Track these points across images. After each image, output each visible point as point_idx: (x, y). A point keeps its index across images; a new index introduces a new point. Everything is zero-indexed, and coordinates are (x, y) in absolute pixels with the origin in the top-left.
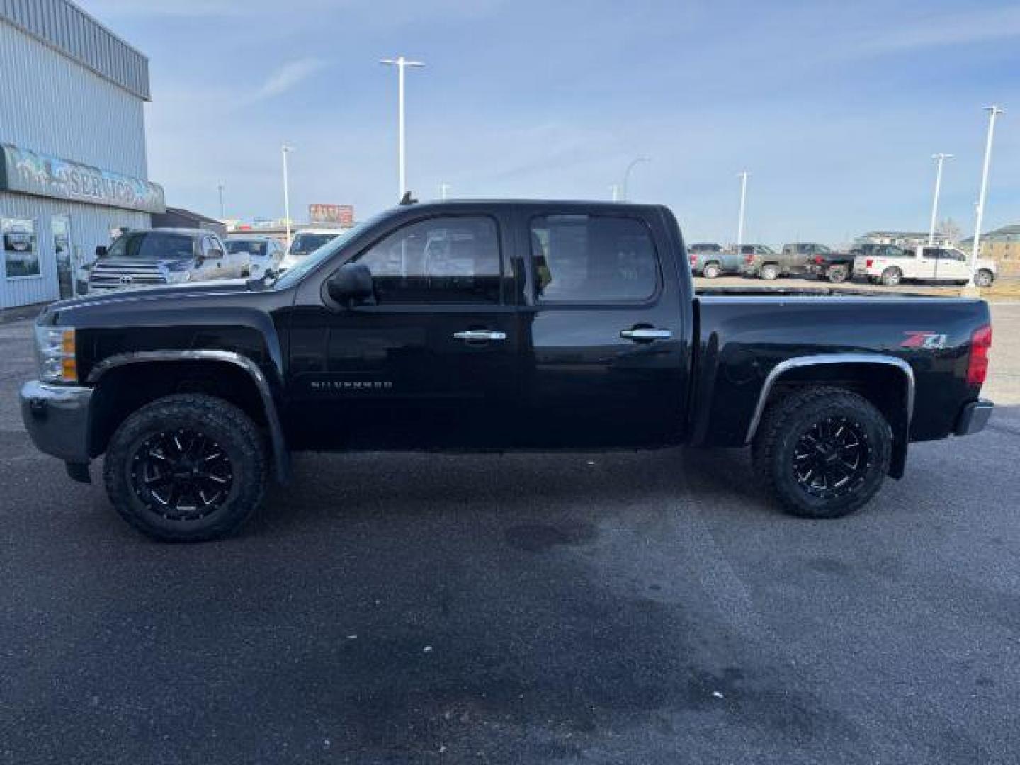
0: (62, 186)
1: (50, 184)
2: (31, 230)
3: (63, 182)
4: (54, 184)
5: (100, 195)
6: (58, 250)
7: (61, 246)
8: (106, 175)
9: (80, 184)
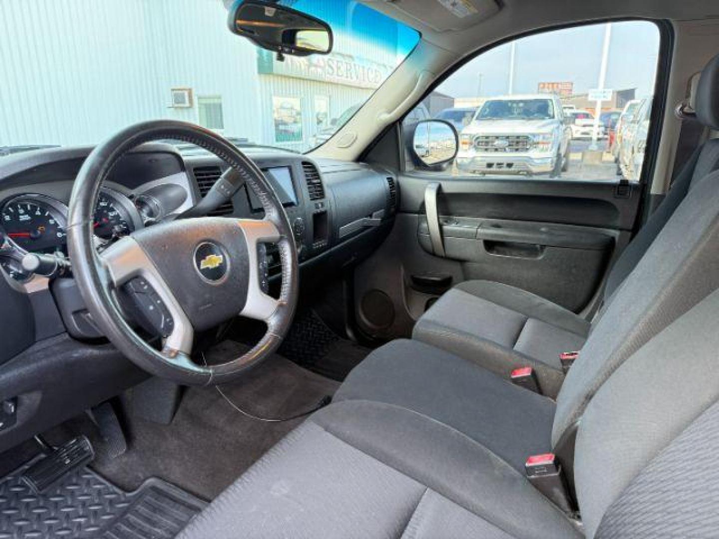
0: (319, 70)
1: (309, 68)
2: (298, 108)
3: (320, 67)
4: (313, 69)
5: (351, 78)
6: (319, 122)
7: (321, 119)
8: (357, 62)
9: (335, 69)
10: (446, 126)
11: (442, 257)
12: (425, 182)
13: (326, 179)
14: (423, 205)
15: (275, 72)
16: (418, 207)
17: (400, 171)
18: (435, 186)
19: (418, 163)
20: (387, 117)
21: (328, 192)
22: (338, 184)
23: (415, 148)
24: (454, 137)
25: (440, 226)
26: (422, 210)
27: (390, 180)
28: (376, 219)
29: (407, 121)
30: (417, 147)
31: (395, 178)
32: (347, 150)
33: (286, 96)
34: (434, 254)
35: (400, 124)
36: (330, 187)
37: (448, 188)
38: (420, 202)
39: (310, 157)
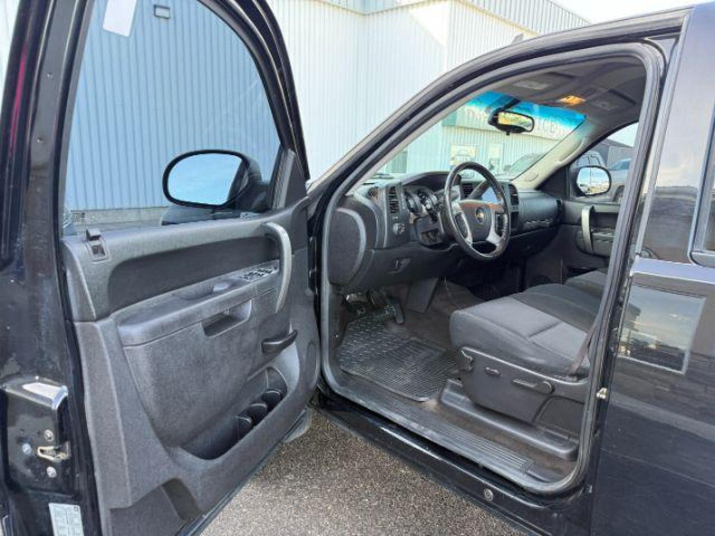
6: (492, 168)
7: (494, 165)
10: (602, 171)
11: (590, 254)
12: (581, 205)
13: (521, 196)
14: (580, 219)
15: (457, 124)
16: (576, 221)
17: (566, 197)
18: (589, 207)
19: (579, 193)
20: (559, 163)
21: (520, 202)
22: (526, 199)
23: (579, 187)
24: (608, 180)
25: (591, 233)
26: (579, 223)
27: (559, 202)
28: (547, 223)
29: (574, 166)
30: (581, 185)
31: (562, 201)
32: (530, 183)
33: (460, 145)
34: (585, 252)
35: (568, 169)
36: (522, 200)
37: (599, 209)
38: (578, 217)
39: (513, 182)
